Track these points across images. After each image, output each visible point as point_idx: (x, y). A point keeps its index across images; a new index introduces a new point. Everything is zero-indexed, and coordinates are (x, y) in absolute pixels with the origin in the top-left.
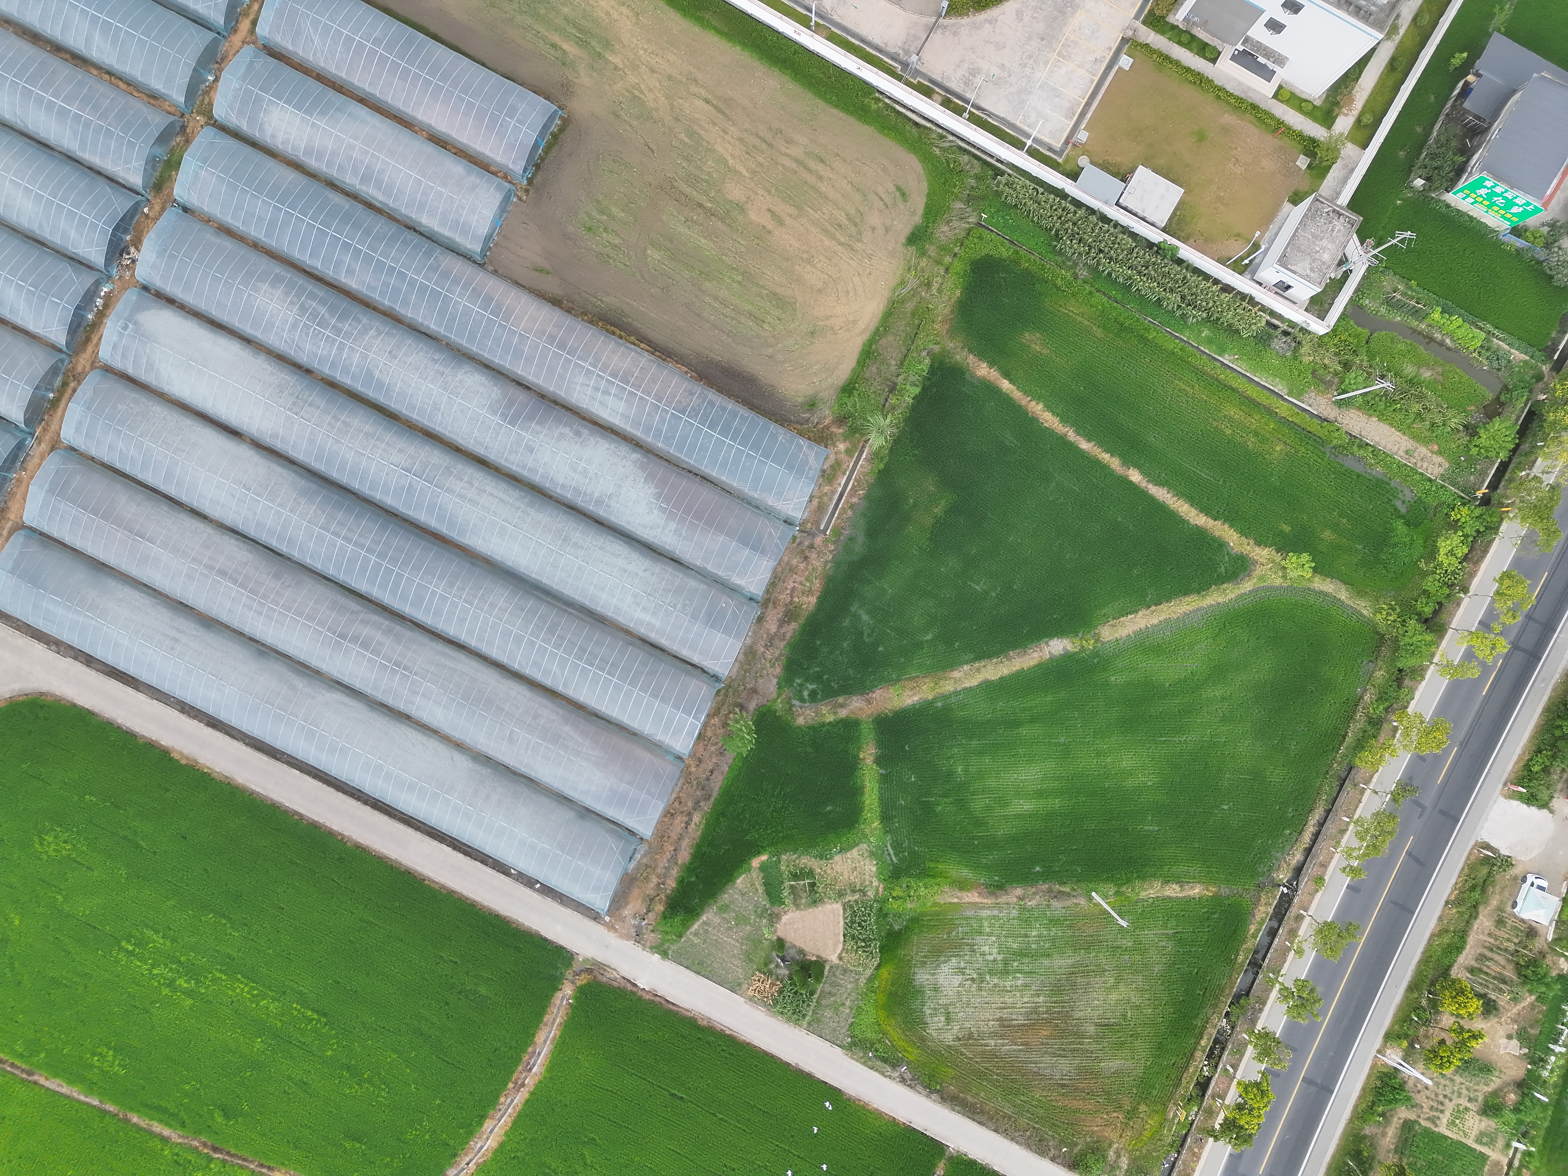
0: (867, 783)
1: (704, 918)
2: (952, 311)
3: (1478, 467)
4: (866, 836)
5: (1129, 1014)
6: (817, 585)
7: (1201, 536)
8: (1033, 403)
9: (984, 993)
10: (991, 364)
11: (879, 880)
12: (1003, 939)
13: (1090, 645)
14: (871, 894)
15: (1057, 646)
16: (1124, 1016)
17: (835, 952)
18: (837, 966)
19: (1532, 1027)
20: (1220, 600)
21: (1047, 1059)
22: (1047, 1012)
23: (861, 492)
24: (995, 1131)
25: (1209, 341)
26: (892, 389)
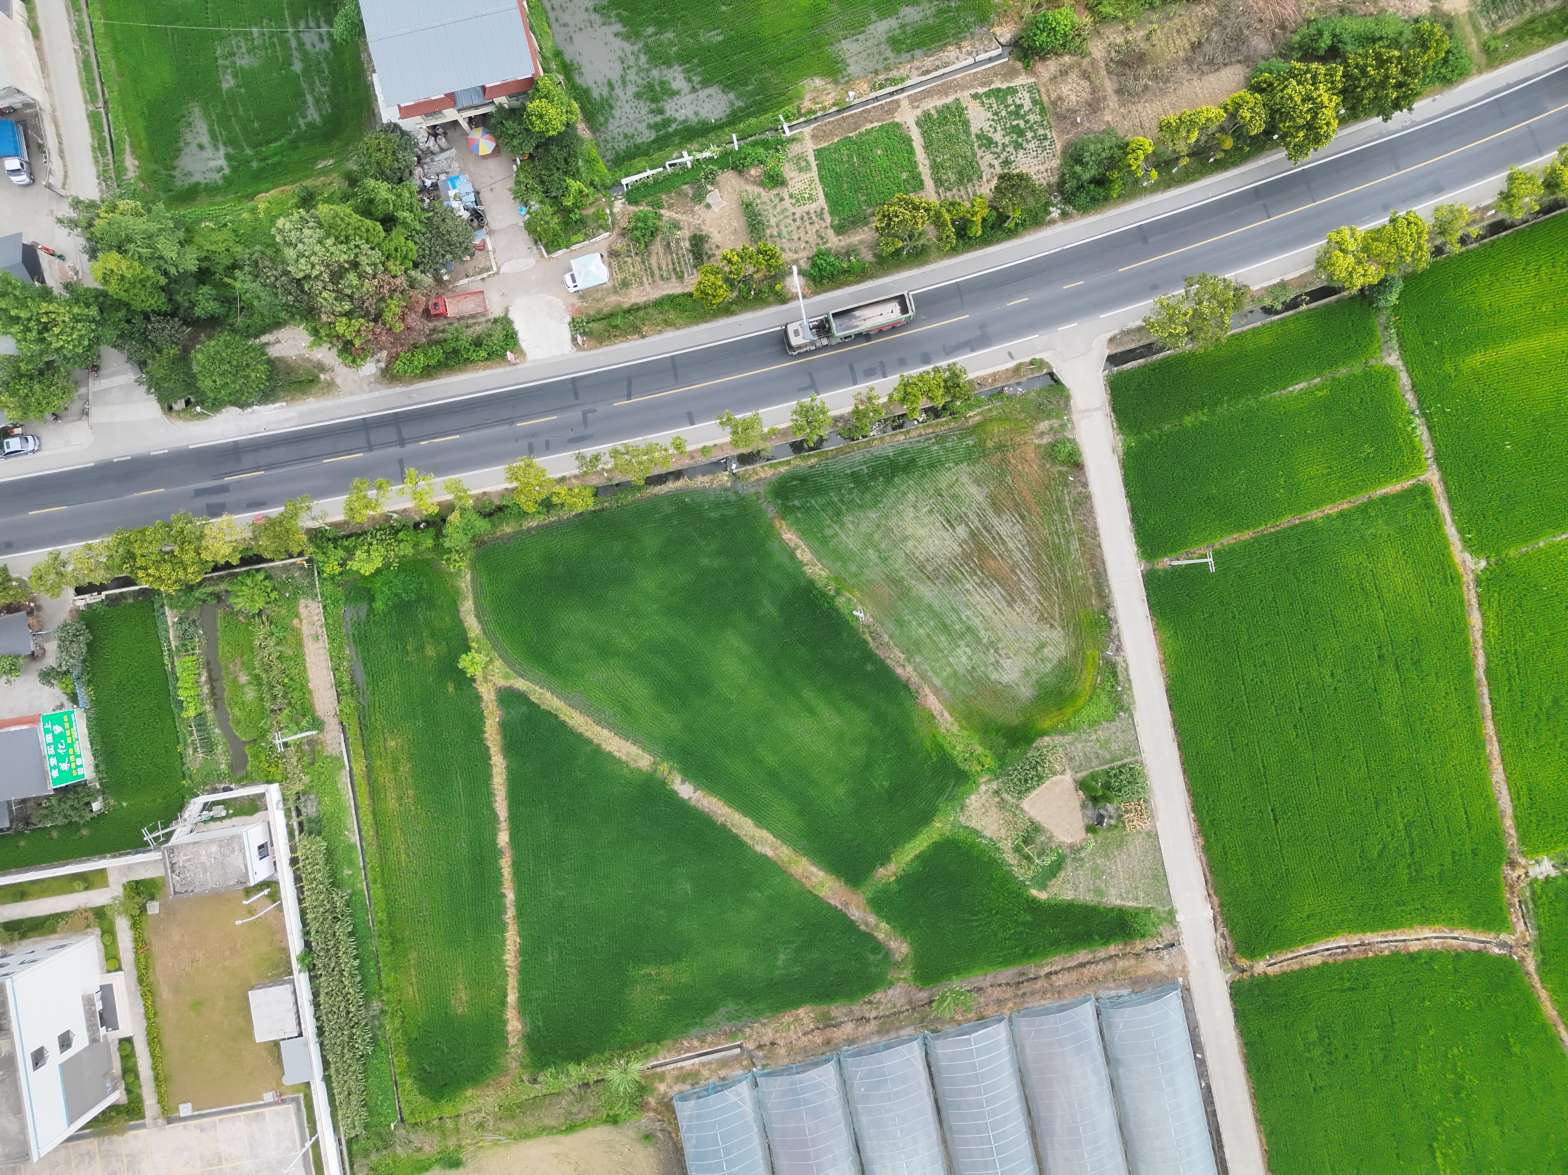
0: (912, 856)
1: (1118, 902)
2: (488, 1086)
3: (284, 576)
4: (954, 826)
5: (925, 510)
6: (787, 1018)
7: (510, 747)
8: (508, 963)
9: (1000, 634)
10: (504, 1023)
11: (978, 786)
12: (946, 652)
13: (664, 768)
14: (994, 785)
15: (685, 790)
16: (931, 511)
17: (1062, 781)
18: (1072, 769)
19: (686, 195)
20: (548, 695)
21: (1011, 545)
22: (976, 575)
23: (686, 1044)
24: (1099, 546)
25: (351, 863)
26: (587, 1085)
